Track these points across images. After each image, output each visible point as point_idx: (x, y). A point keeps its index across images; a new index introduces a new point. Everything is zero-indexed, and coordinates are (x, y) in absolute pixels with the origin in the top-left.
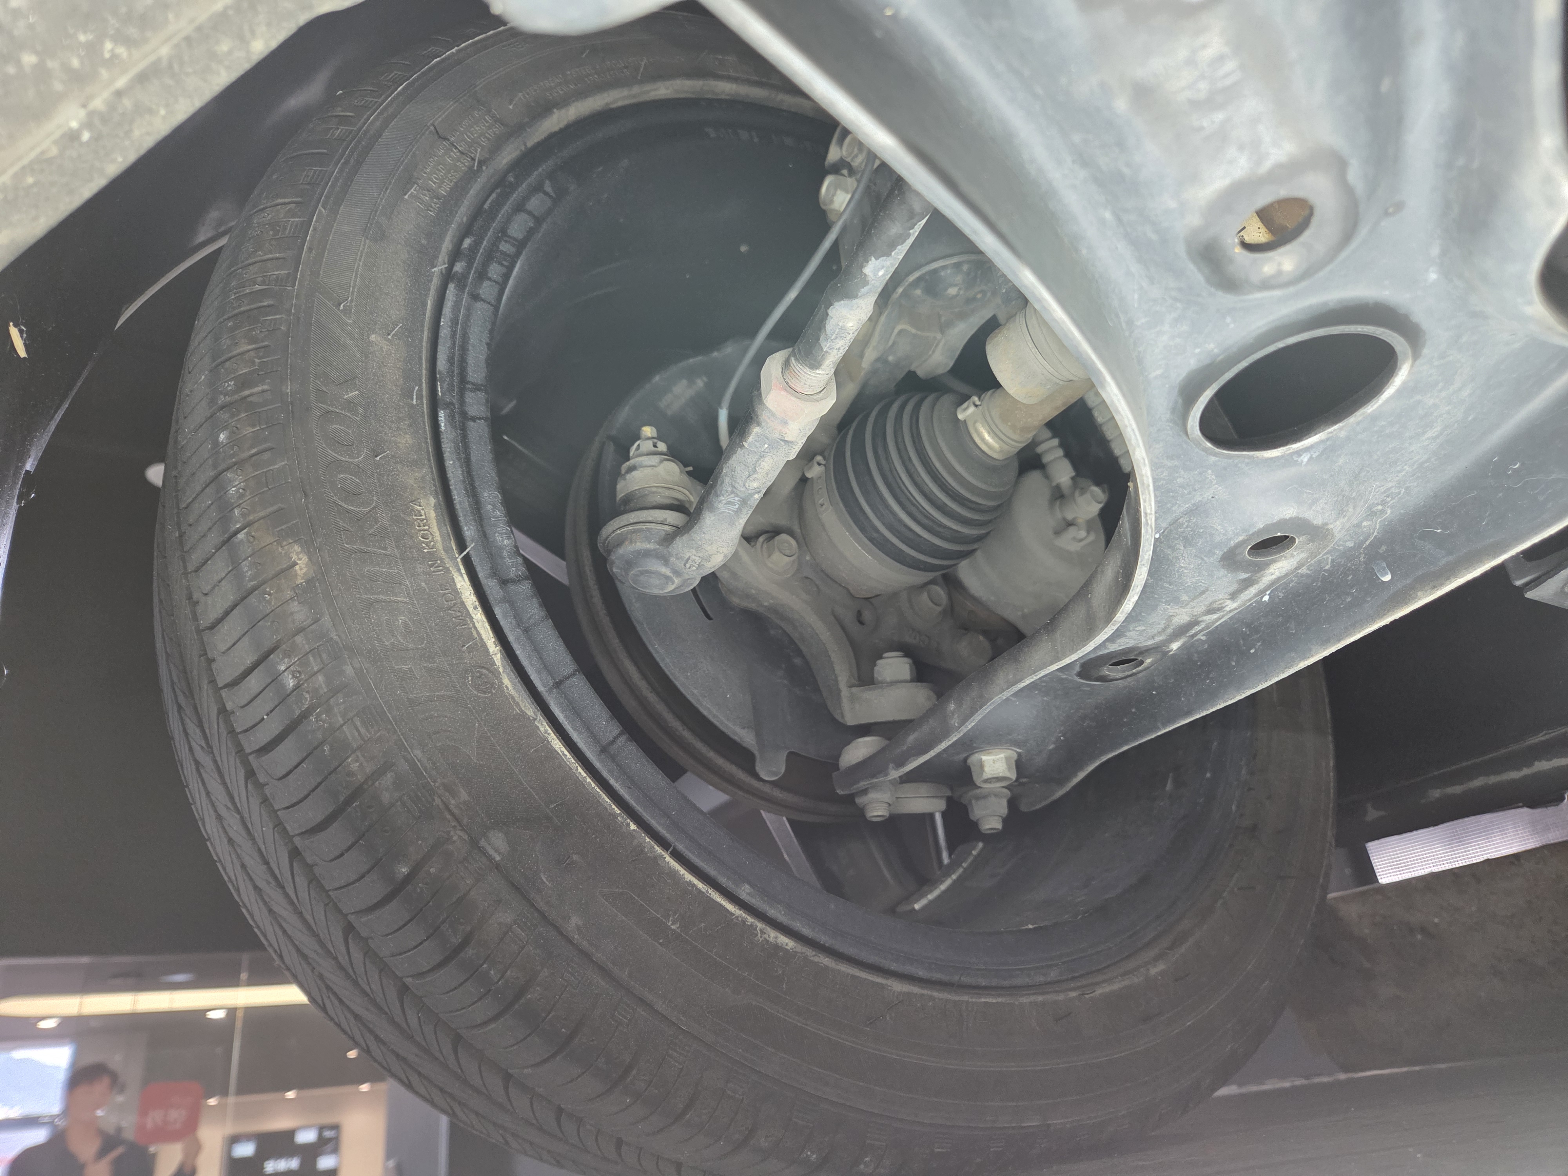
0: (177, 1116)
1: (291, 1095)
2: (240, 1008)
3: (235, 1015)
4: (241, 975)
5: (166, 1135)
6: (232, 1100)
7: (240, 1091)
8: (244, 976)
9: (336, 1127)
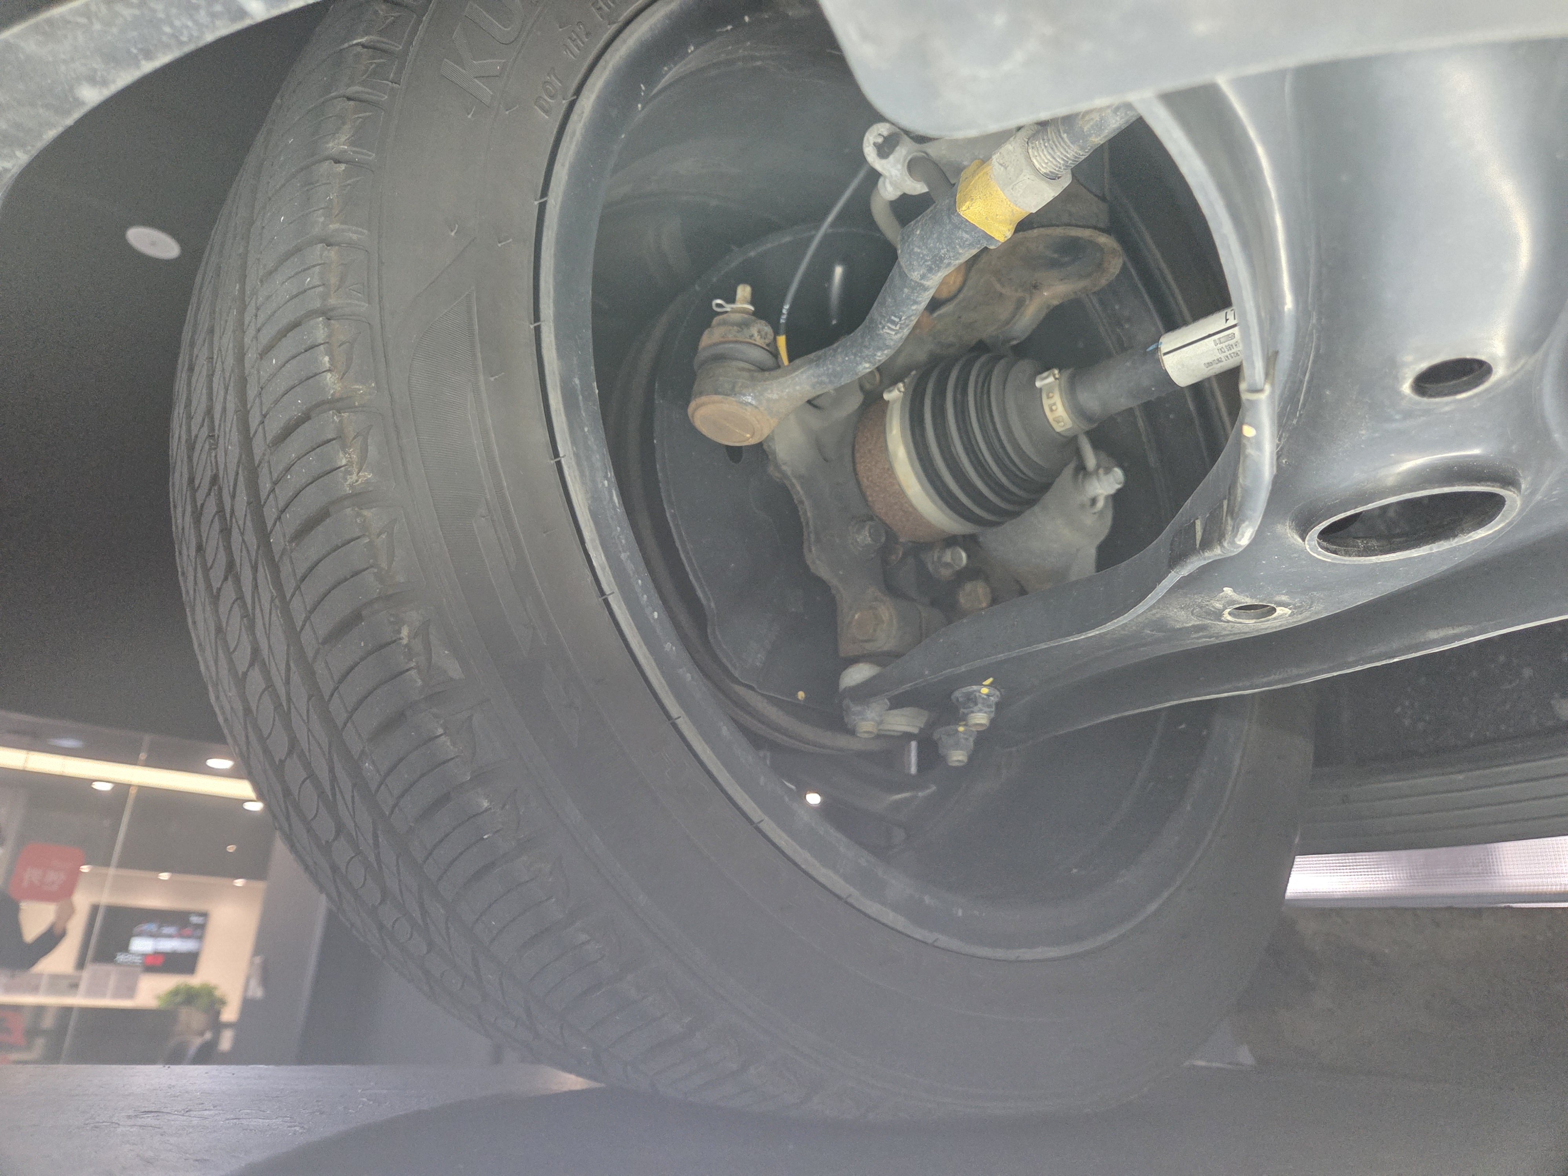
0: (55, 878)
1: (165, 876)
2: (133, 785)
3: (129, 791)
4: (141, 755)
5: (41, 894)
6: (112, 871)
7: (122, 865)
8: (143, 756)
9: (205, 915)
